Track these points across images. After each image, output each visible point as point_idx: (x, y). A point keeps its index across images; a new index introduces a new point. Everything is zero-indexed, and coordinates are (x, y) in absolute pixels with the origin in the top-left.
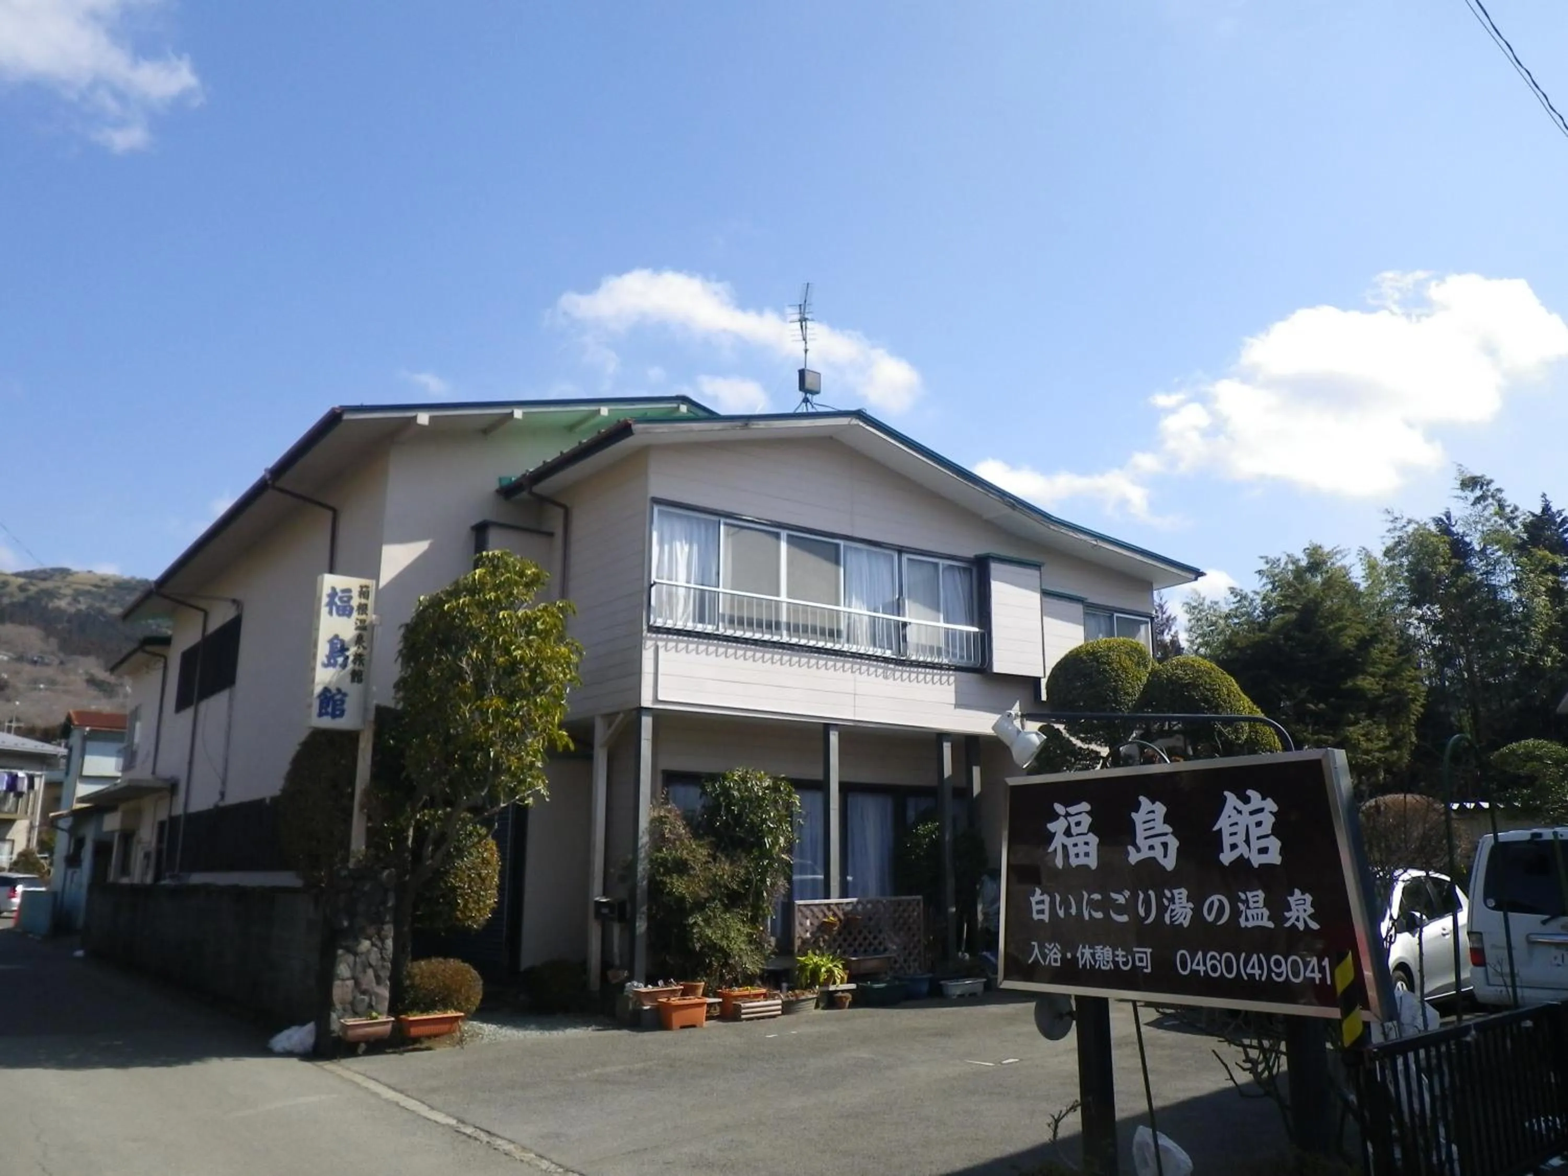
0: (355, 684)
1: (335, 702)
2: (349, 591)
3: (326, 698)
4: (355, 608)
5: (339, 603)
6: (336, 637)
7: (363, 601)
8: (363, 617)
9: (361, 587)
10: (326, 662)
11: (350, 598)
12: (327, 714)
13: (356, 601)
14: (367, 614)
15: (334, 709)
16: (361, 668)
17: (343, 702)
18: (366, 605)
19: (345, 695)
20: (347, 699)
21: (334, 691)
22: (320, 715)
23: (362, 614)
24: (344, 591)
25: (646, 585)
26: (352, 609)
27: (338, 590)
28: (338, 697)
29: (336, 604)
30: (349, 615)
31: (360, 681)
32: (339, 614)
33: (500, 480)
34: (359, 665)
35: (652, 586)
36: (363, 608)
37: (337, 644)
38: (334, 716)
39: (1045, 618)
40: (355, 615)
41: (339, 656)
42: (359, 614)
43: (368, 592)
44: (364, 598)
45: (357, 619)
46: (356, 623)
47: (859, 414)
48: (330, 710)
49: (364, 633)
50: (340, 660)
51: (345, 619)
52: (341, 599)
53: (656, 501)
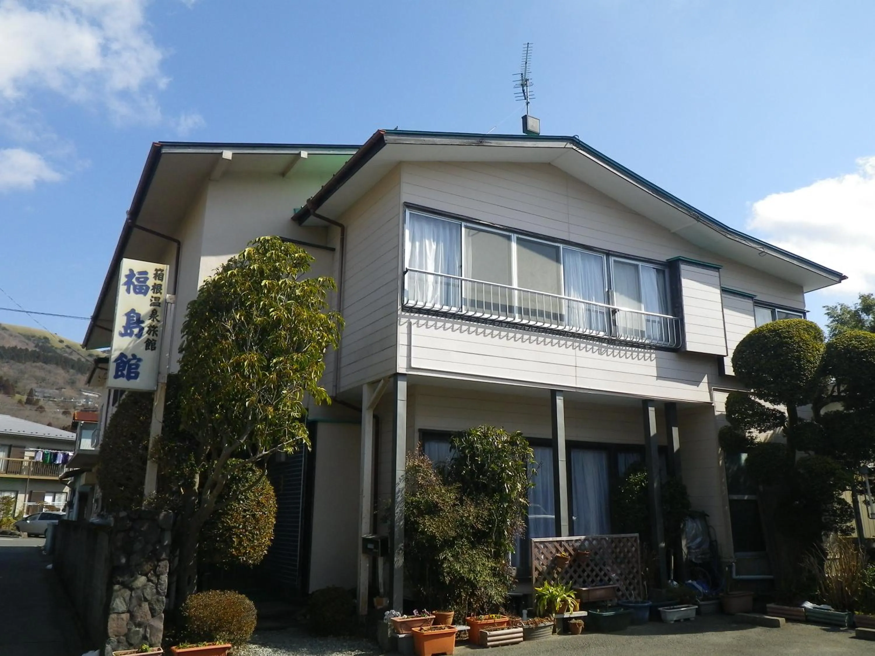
0: (149, 351)
1: (130, 365)
2: (146, 273)
3: (123, 362)
4: (151, 288)
5: (136, 283)
6: (133, 311)
7: (158, 282)
8: (158, 295)
9: (156, 270)
10: (123, 332)
11: (147, 279)
12: (122, 376)
13: (151, 282)
14: (161, 293)
15: (129, 372)
16: (155, 337)
17: (137, 366)
18: (161, 285)
19: (140, 360)
20: (141, 364)
21: (130, 357)
22: (116, 377)
23: (157, 293)
24: (140, 273)
25: (400, 272)
26: (148, 288)
27: (135, 272)
28: (133, 362)
29: (133, 283)
30: (145, 294)
31: (153, 349)
32: (136, 293)
33: (295, 210)
34: (153, 335)
35: (405, 273)
36: (157, 288)
37: (133, 317)
38: (129, 378)
39: (724, 309)
40: (150, 293)
41: (135, 327)
42: (154, 293)
43: (163, 274)
44: (159, 279)
45: (152, 297)
46: (151, 300)
47: (573, 140)
48: (125, 372)
49: (158, 308)
50: (136, 331)
51: (141, 296)
52: (138, 279)
53: (408, 205)
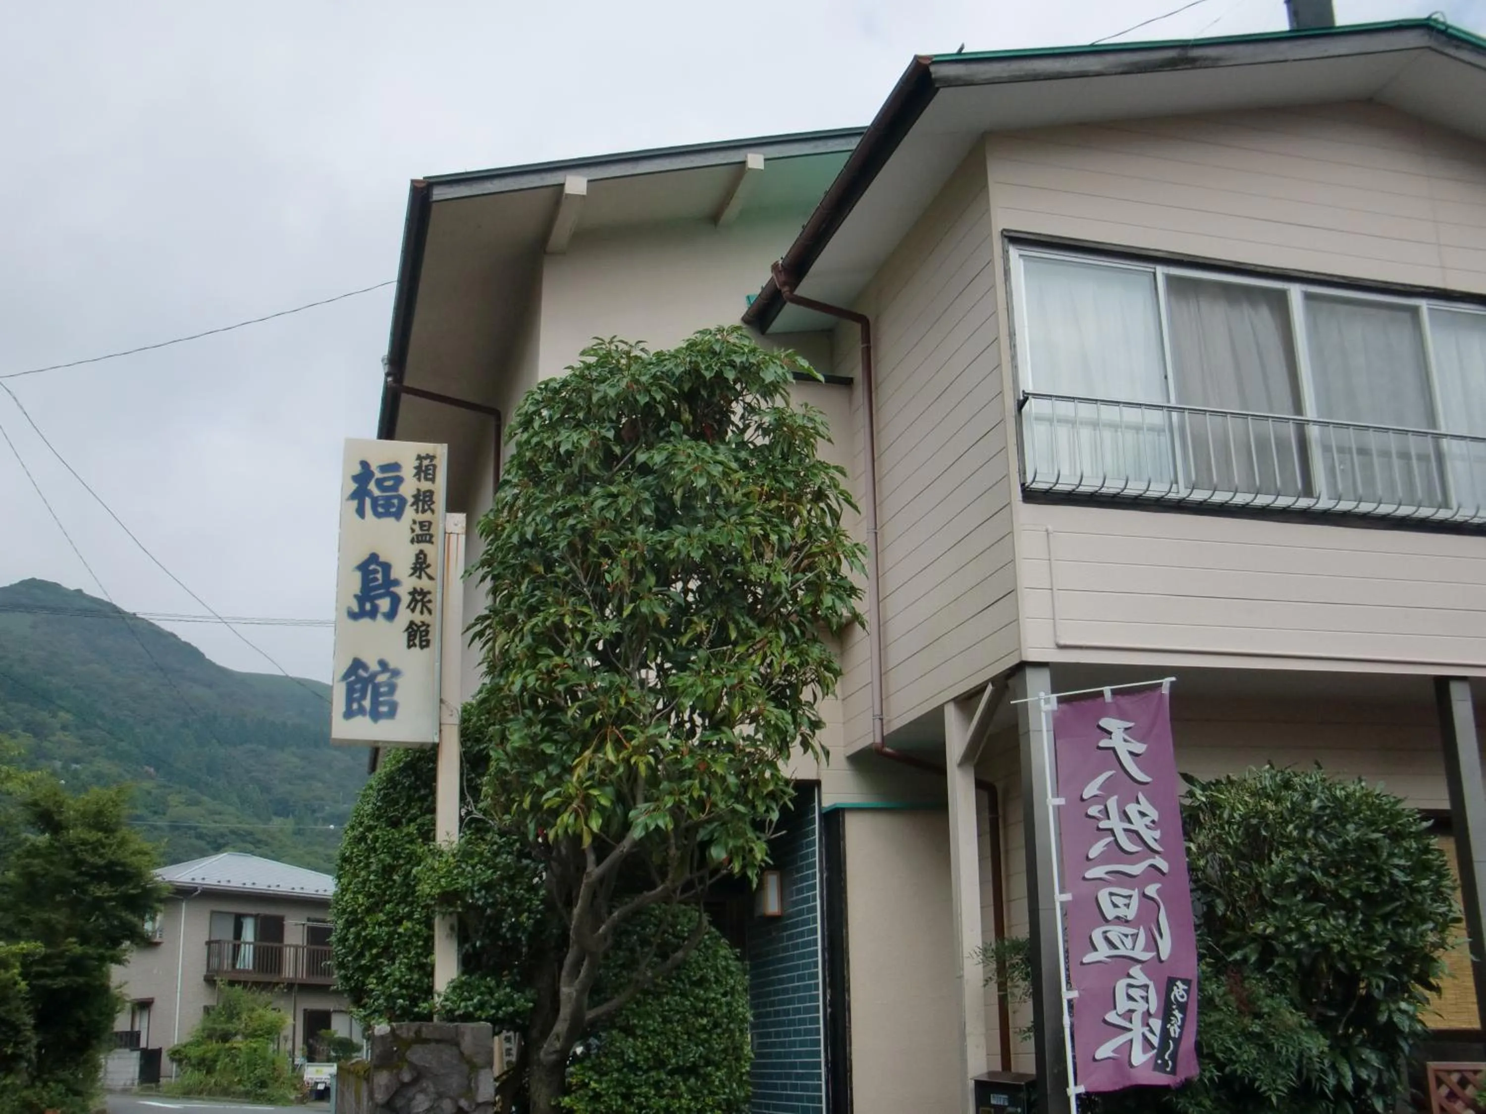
0: (416, 650)
1: (376, 687)
2: (395, 467)
3: (359, 679)
4: (411, 500)
5: (376, 492)
6: (374, 558)
7: (425, 485)
8: (427, 516)
9: (419, 458)
10: (356, 609)
11: (399, 480)
12: (361, 711)
13: (409, 488)
14: (433, 511)
15: (375, 703)
16: (426, 618)
17: (392, 688)
18: (431, 493)
19: (396, 673)
20: (400, 681)
21: (374, 667)
22: (349, 714)
23: (424, 511)
24: (384, 468)
25: (1010, 405)
26: (403, 501)
27: (374, 467)
28: (382, 678)
29: (369, 494)
30: (398, 515)
31: (425, 644)
32: (378, 515)
33: (748, 297)
34: (422, 612)
35: (1021, 405)
36: (424, 500)
37: (375, 571)
38: (376, 716)
40: (409, 513)
41: (381, 596)
42: (417, 511)
43: (435, 467)
44: (426, 479)
45: (414, 522)
46: (413, 530)
47: (1426, 26)
48: (367, 703)
49: (425, 546)
50: (384, 604)
51: (391, 520)
52: (379, 483)
53: (1015, 239)
